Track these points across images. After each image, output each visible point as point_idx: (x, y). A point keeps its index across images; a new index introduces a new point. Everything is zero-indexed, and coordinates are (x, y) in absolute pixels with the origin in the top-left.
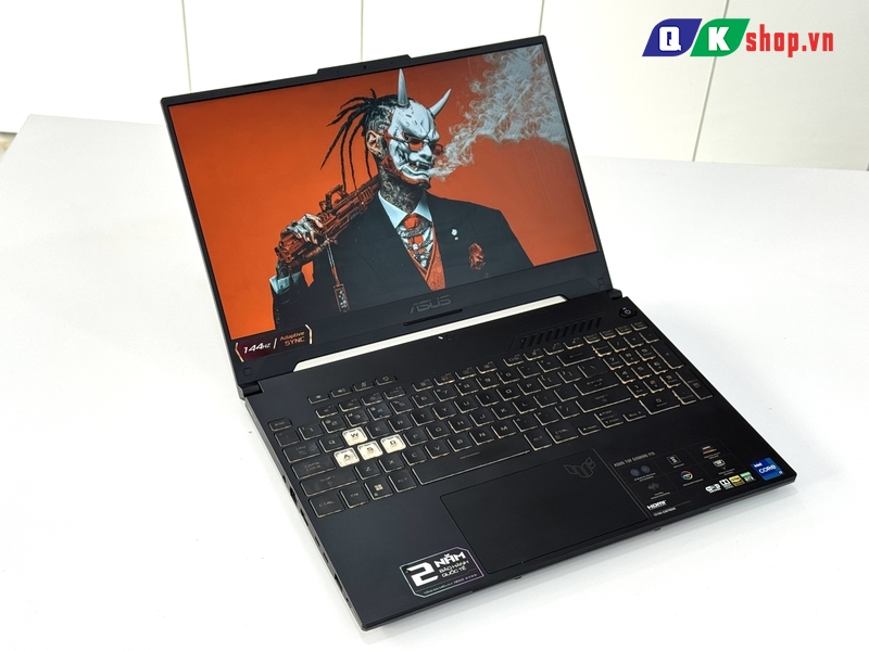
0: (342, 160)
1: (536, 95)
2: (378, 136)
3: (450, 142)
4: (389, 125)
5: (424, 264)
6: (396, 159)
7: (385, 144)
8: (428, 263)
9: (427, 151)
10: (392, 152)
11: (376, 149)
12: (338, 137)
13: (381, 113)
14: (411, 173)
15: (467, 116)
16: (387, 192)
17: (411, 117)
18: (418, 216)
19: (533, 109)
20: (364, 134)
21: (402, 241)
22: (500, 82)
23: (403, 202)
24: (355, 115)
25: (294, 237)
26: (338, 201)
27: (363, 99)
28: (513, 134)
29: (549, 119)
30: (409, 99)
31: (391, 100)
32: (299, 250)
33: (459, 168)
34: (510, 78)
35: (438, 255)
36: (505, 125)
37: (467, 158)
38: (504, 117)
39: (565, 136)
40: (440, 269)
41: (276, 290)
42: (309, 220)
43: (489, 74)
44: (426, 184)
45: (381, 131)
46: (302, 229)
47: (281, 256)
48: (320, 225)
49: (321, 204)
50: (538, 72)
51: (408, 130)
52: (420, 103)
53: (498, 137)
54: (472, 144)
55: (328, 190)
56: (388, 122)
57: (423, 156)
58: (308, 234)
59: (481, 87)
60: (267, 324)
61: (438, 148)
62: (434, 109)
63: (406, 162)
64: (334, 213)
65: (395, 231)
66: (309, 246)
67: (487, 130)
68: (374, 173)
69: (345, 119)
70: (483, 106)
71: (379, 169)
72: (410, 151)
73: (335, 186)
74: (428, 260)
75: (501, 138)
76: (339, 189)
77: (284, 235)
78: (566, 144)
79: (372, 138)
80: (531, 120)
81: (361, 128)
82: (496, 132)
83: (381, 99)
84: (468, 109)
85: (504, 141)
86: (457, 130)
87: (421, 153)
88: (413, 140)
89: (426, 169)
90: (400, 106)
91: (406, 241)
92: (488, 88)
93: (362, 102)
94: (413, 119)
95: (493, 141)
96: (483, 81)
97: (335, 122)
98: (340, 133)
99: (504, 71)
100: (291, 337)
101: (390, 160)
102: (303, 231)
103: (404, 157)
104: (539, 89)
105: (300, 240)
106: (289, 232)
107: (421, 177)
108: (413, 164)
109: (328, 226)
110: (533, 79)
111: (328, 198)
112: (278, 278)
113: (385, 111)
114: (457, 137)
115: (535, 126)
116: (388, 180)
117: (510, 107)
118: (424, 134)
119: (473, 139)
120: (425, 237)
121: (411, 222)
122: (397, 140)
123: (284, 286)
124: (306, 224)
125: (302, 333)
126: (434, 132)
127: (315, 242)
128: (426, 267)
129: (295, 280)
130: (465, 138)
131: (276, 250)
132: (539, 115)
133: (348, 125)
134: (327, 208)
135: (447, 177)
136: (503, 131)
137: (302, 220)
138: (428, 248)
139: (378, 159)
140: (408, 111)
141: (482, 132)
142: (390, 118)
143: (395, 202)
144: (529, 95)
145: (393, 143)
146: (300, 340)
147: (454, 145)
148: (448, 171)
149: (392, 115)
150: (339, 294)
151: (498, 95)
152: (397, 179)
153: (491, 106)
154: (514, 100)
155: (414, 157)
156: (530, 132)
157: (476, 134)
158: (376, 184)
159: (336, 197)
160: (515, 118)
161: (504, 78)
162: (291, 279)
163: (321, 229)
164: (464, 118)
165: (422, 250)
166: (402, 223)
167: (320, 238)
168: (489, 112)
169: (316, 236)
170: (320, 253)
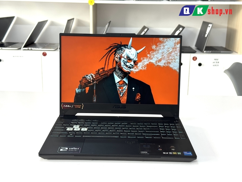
0: (106, 60)
1: (173, 53)
2: (119, 56)
3: (140, 62)
4: (123, 53)
5: (121, 95)
6: (122, 64)
7: (120, 59)
8: (123, 95)
9: (132, 63)
10: (122, 61)
11: (117, 60)
12: (107, 54)
13: (122, 49)
14: (125, 68)
15: (148, 55)
16: (117, 72)
17: (131, 52)
18: (124, 81)
19: (170, 58)
20: (115, 54)
21: (117, 87)
22: (162, 47)
23: (121, 76)
24: (114, 48)
25: (86, 79)
26: (101, 72)
27: (117, 44)
28: (162, 64)
29: (175, 62)
30: (132, 47)
31: (126, 46)
32: (86, 83)
33: (141, 70)
34: (166, 47)
35: (126, 94)
36: (160, 61)
37: (144, 68)
38: (160, 58)
39: (178, 68)
40: (126, 98)
41: (77, 92)
42: (91, 75)
43: (159, 44)
44: (129, 73)
45: (120, 55)
46: (89, 77)
47: (81, 83)
48: (94, 77)
49: (96, 72)
50: (176, 46)
51: (128, 56)
52: (135, 49)
53: (156, 64)
54: (147, 64)
55: (99, 68)
56: (123, 52)
57: (131, 65)
58: (90, 79)
59: (155, 48)
60: (72, 100)
61: (136, 63)
62: (138, 51)
63: (125, 65)
64: (99, 75)
65: (115, 84)
66: (90, 82)
67: (153, 61)
68: (114, 66)
69: (110, 49)
70: (154, 53)
71: (116, 65)
72: (127, 62)
73: (102, 67)
74: (123, 94)
75: (157, 64)
76: (103, 68)
77: (83, 78)
78: (178, 71)
79: (117, 56)
80: (169, 61)
81: (114, 52)
82: (156, 62)
83: (123, 45)
84: (149, 53)
85: (158, 65)
86: (144, 59)
87: (130, 63)
88: (129, 59)
89: (131, 68)
90: (128, 48)
91: (118, 87)
92: (157, 48)
93: (117, 45)
94: (131, 53)
95: (154, 65)
96: (157, 45)
97: (107, 49)
98: (108, 53)
99: (165, 44)
100: (77, 106)
101: (120, 64)
102: (89, 78)
103: (125, 64)
104: (174, 52)
105: (87, 80)
106: (85, 77)
107: (128, 70)
108: (127, 66)
109: (96, 78)
110: (173, 48)
111: (99, 70)
112: (78, 89)
113: (123, 49)
114: (143, 61)
115: (170, 63)
116: (118, 69)
117: (163, 55)
118: (133, 58)
119: (148, 63)
120: (124, 88)
121: (121, 83)
122: (124, 58)
123: (80, 92)
124: (90, 76)
125: (81, 106)
126: (136, 58)
127: (92, 82)
128: (122, 96)
129: (83, 91)
130: (146, 61)
131: (80, 81)
132: (172, 60)
133: (111, 51)
134: (98, 73)
135: (136, 72)
136: (158, 62)
137: (89, 75)
138: (124, 91)
139: (117, 62)
140: (130, 50)
141: (151, 61)
142: (124, 51)
143: (118, 76)
144: (170, 53)
145: (123, 59)
146: (79, 107)
147: (141, 63)
148: (137, 70)
149: (125, 50)
150: (94, 97)
151: (160, 51)
152: (121, 69)
153: (157, 54)
154: (165, 54)
155: (128, 64)
156: (167, 64)
157: (149, 61)
158: (114, 69)
159: (101, 70)
160: (164, 59)
161: (164, 46)
162: (82, 90)
163: (94, 78)
164: (147, 56)
165: (122, 91)
166: (118, 82)
167: (93, 81)
168: (156, 56)
169: (92, 80)
170: (92, 85)
